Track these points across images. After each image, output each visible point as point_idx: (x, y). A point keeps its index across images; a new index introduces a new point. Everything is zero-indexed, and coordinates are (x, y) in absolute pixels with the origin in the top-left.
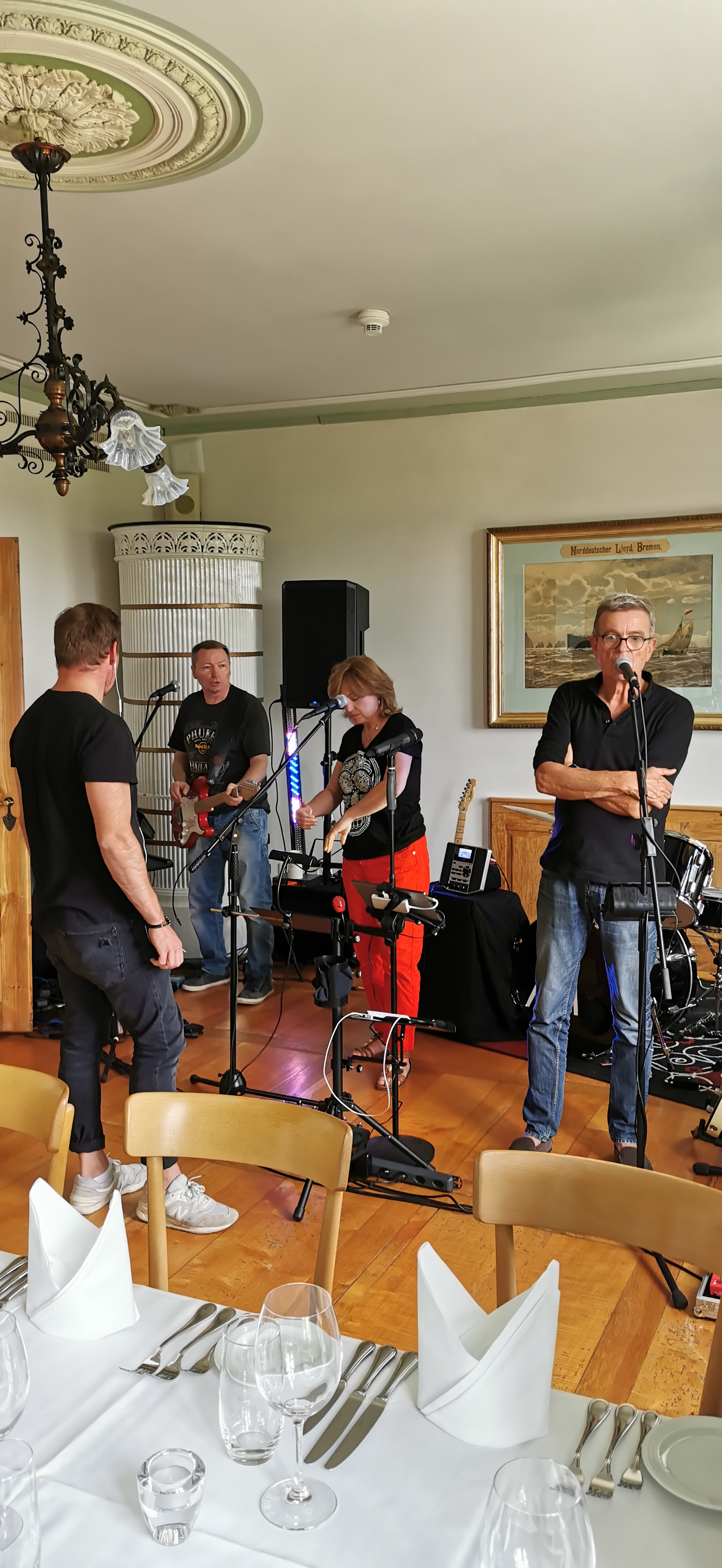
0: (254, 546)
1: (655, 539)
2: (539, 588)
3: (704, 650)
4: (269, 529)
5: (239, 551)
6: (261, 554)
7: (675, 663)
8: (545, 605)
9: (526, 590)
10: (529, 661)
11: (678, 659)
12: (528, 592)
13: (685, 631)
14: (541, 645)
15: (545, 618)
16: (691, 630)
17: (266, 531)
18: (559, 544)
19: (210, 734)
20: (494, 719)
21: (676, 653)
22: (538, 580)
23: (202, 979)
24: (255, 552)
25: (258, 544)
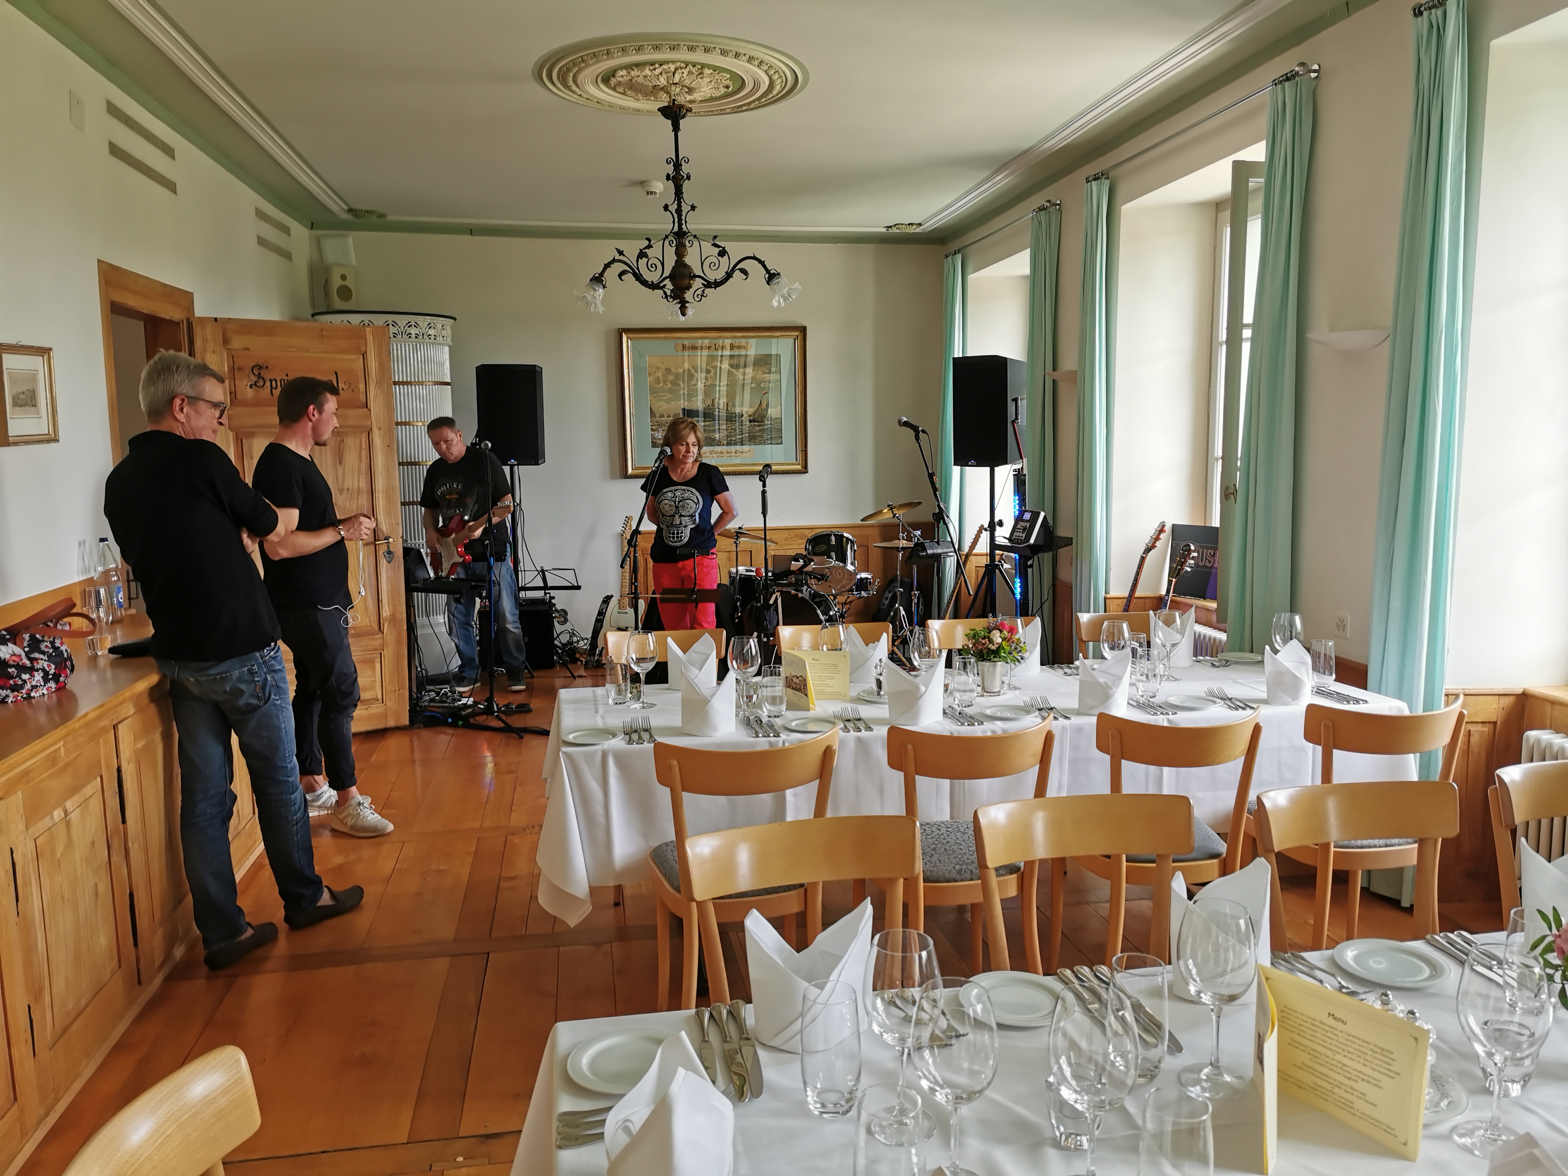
0: (444, 333)
1: (743, 342)
2: (660, 374)
3: (776, 419)
4: (455, 319)
5: (432, 338)
6: (449, 340)
7: (758, 428)
8: (665, 387)
9: (650, 375)
10: (654, 427)
11: (759, 426)
12: (651, 377)
13: (764, 406)
14: (662, 416)
15: (664, 396)
16: (767, 405)
17: (453, 321)
18: (673, 342)
19: (457, 486)
20: (630, 471)
21: (758, 422)
22: (658, 369)
23: (466, 682)
24: (445, 338)
25: (448, 332)
